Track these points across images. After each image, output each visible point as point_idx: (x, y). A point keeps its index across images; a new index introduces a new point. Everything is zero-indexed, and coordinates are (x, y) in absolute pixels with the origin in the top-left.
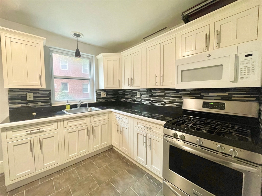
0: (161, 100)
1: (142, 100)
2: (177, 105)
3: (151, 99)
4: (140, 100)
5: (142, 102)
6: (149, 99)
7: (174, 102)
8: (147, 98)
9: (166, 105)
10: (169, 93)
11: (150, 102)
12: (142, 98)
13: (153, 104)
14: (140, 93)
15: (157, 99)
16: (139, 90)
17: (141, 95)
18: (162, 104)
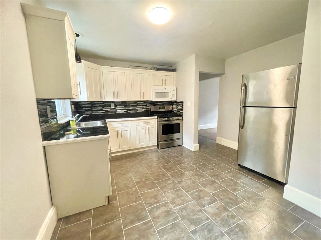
0: (135, 108)
1: (117, 110)
2: (145, 110)
3: (127, 109)
4: (115, 111)
5: (118, 112)
6: (124, 108)
7: (143, 109)
8: (123, 108)
9: (138, 111)
10: (139, 104)
11: (126, 111)
12: (117, 108)
13: (128, 112)
14: (115, 105)
15: (131, 108)
16: (113, 102)
17: (116, 106)
18: (135, 111)
